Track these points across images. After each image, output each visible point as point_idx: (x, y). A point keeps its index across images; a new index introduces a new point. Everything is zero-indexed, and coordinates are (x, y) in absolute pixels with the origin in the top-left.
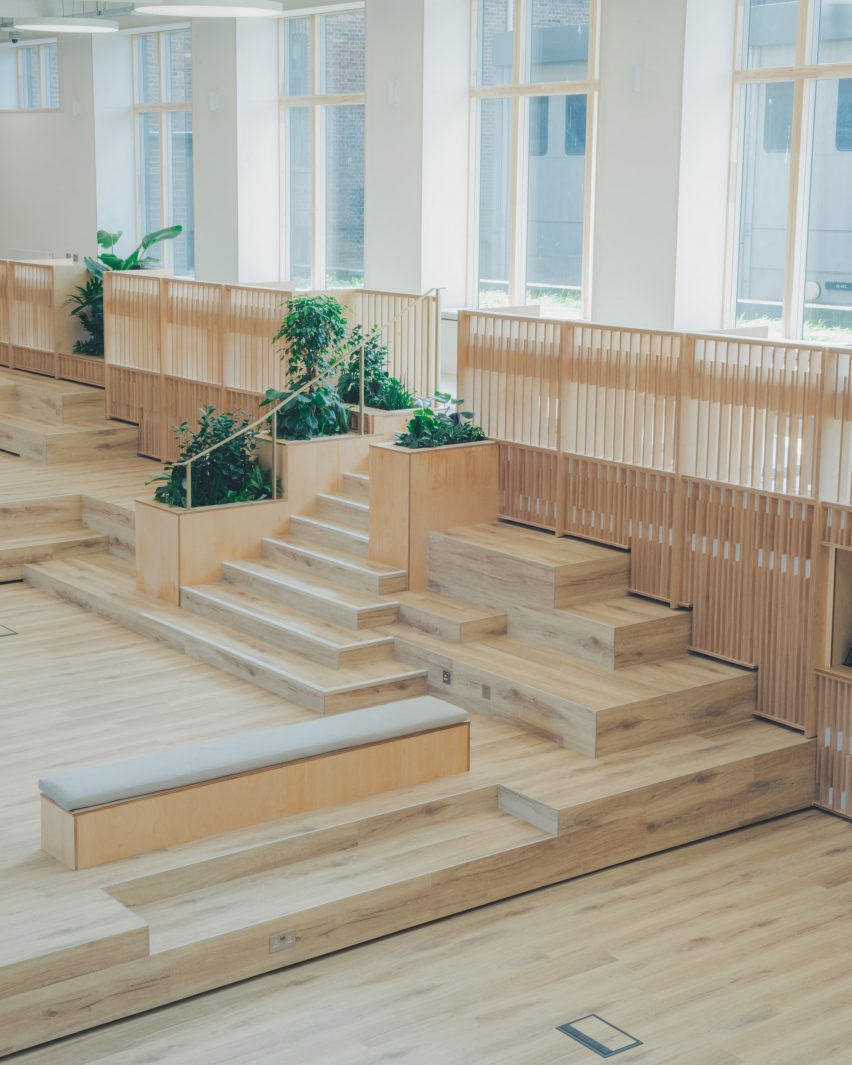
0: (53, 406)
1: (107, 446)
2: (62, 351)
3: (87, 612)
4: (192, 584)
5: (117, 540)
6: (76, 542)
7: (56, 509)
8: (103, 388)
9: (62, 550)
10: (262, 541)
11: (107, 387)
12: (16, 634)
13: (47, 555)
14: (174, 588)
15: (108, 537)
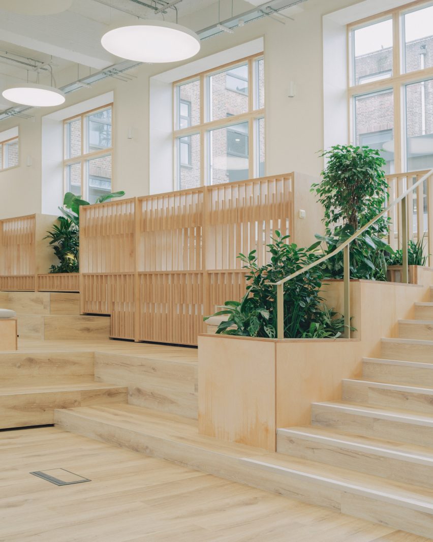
0: (42, 302)
1: (88, 330)
2: (41, 272)
3: (149, 457)
4: (288, 426)
5: (139, 391)
6: (100, 390)
7: (74, 363)
8: (78, 292)
9: (90, 397)
10: (342, 381)
11: (81, 291)
12: (88, 481)
13: (75, 401)
14: (267, 430)
15: (127, 388)
